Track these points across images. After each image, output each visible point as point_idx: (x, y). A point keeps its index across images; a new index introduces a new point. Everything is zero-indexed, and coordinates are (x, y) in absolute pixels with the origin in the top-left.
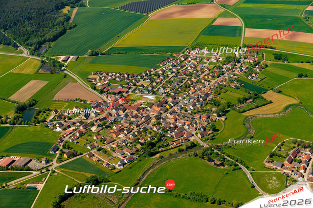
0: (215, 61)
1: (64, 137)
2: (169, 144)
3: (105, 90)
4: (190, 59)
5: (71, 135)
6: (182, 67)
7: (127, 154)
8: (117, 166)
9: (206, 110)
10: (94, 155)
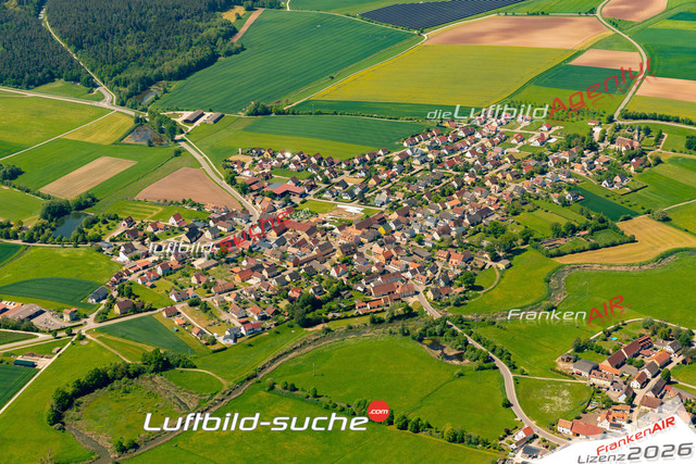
0: (537, 144)
1: (129, 275)
2: (354, 306)
3: (254, 187)
4: (478, 135)
5: (146, 271)
6: (452, 151)
7: (252, 318)
8: (220, 340)
9: (469, 245)
10: (179, 313)
